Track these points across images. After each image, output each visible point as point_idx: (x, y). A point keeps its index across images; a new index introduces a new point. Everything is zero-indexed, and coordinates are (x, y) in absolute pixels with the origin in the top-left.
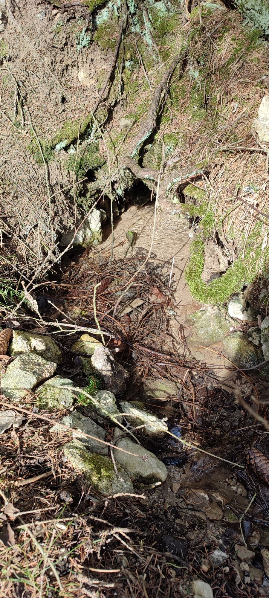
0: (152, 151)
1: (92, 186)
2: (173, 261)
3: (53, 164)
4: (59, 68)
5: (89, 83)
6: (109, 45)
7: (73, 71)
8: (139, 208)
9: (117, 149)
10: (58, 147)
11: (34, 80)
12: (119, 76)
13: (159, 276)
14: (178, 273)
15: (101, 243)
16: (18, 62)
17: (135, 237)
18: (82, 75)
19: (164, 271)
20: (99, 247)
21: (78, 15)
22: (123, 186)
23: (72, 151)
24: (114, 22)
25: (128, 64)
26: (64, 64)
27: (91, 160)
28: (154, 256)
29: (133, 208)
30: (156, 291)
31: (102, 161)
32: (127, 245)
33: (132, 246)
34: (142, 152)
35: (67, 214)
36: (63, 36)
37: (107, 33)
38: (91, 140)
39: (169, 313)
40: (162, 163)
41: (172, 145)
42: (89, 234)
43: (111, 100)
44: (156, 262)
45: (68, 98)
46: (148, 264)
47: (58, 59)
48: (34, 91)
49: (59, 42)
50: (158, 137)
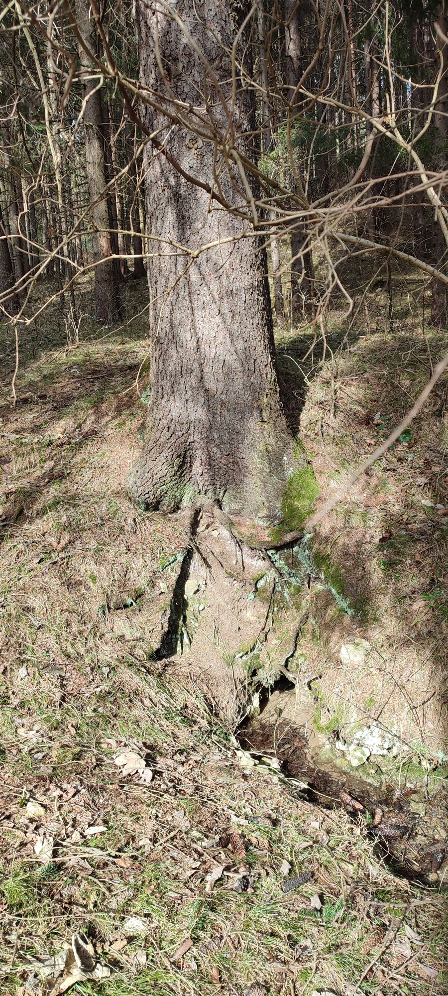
0: (292, 661)
1: (255, 679)
2: (306, 725)
3: (235, 666)
4: (236, 611)
5: (253, 619)
6: (265, 599)
7: (244, 612)
8: (280, 693)
9: (271, 657)
10: (237, 656)
11: (223, 617)
12: (271, 616)
13: (298, 733)
14: (309, 732)
15: (259, 715)
16: (213, 608)
17: (281, 711)
18: (249, 614)
19: (301, 730)
20: (259, 718)
21: (247, 584)
22: (274, 679)
23: (244, 658)
24: (267, 586)
25: (275, 609)
26: (239, 608)
27: (255, 664)
28: (294, 723)
29: (277, 692)
30: (298, 740)
31: (262, 664)
32: (276, 716)
33: (279, 716)
34: (287, 661)
35: (242, 696)
36: (239, 594)
37: (264, 592)
38: (255, 651)
39: (306, 751)
40: (299, 669)
41: (303, 658)
42: (252, 709)
43: (267, 629)
44: (295, 726)
45: (241, 627)
46: (291, 727)
47: (236, 606)
48: (222, 624)
49: (237, 596)
50: (296, 654)
